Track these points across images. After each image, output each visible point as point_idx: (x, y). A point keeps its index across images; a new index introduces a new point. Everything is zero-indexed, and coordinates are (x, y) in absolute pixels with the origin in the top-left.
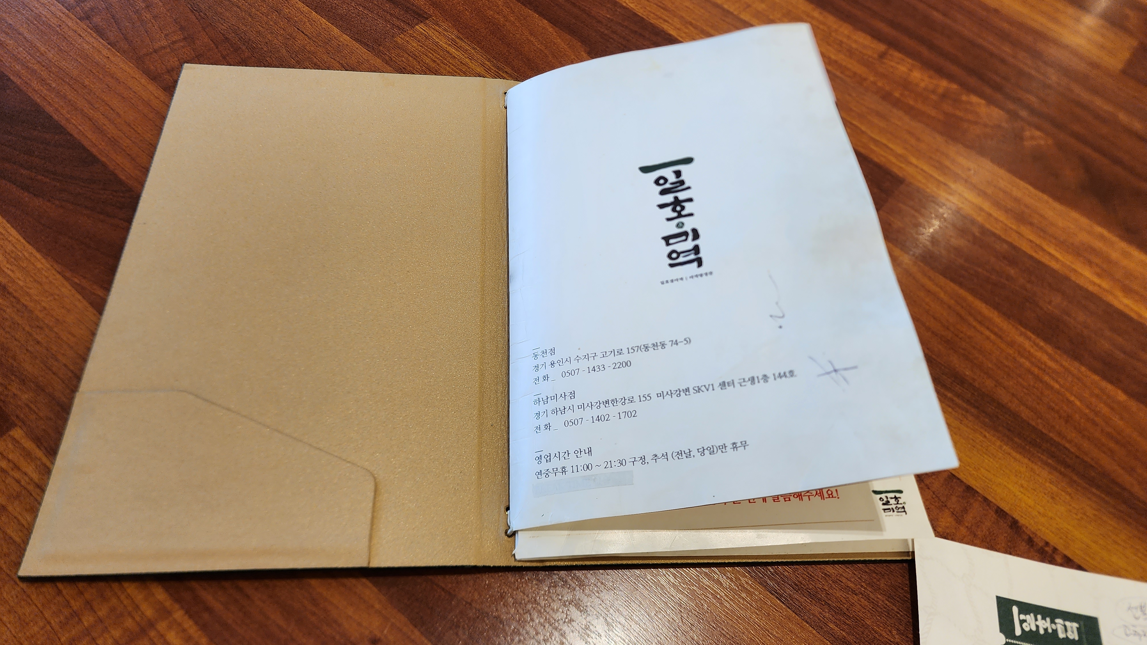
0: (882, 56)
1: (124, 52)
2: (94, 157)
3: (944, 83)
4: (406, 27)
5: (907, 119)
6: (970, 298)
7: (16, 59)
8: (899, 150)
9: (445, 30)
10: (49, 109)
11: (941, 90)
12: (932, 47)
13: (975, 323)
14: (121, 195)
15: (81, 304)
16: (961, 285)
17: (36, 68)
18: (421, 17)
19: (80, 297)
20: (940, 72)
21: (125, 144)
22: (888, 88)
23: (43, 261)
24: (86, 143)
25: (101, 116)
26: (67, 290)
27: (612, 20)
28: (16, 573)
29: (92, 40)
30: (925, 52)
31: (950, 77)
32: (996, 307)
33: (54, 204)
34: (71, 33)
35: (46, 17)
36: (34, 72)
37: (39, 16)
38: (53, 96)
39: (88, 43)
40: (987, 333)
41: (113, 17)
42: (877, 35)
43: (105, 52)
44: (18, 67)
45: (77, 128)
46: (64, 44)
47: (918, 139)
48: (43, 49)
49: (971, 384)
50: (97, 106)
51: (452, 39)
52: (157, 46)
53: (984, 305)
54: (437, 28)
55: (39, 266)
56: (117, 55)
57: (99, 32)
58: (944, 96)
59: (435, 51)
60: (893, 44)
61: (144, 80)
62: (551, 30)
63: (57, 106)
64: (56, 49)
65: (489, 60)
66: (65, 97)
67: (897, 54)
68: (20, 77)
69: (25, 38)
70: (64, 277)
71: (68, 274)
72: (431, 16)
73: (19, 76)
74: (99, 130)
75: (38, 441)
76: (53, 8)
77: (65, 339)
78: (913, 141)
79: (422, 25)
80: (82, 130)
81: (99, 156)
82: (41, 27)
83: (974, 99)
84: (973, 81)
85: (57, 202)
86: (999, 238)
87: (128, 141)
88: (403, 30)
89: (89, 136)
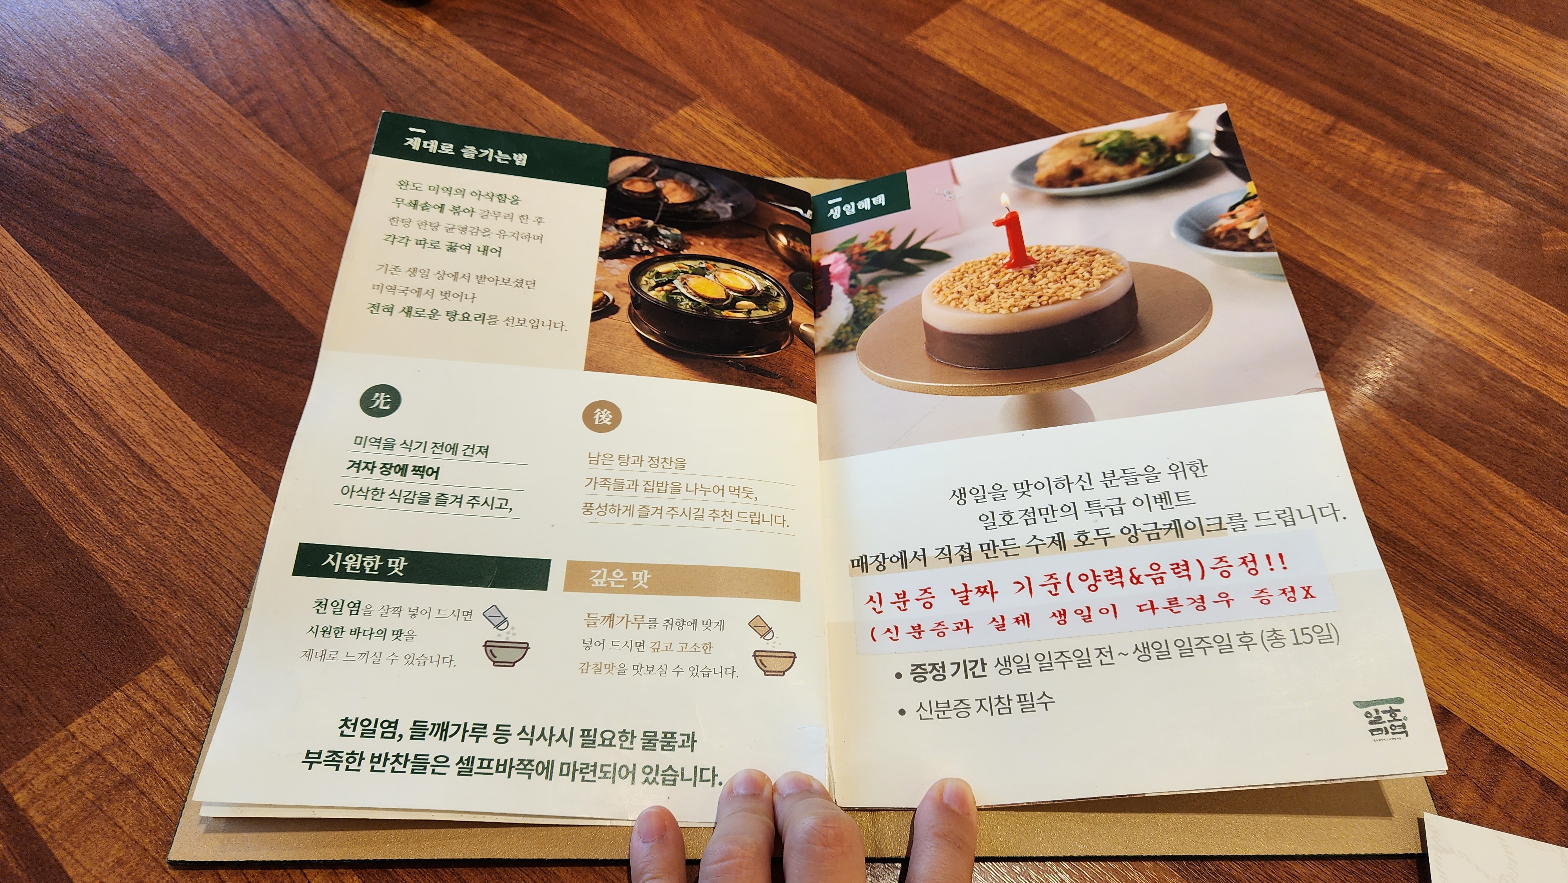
0: (1329, 130)
1: (301, 157)
2: (264, 293)
3: (1421, 167)
4: (667, 112)
5: (1370, 217)
6: (1482, 471)
7: (166, 170)
8: (1363, 262)
9: (719, 114)
10: (207, 233)
11: (1416, 177)
12: (1398, 117)
13: (1491, 507)
14: (301, 344)
15: (251, 489)
16: (1466, 451)
17: (190, 180)
18: (686, 98)
19: (249, 480)
20: (1414, 151)
21: (306, 278)
22: (1340, 175)
23: (201, 432)
24: (254, 277)
25: (274, 241)
26: (231, 470)
27: (945, 93)
28: (165, 856)
29: (260, 142)
30: (1391, 125)
31: (1430, 159)
32: (1521, 483)
33: (214, 356)
34: (233, 134)
35: (202, 114)
36: (187, 185)
37: (192, 113)
38: (211, 216)
39: (255, 145)
40: (1511, 521)
41: (288, 112)
42: (1319, 103)
43: (278, 157)
44: (167, 179)
45: (243, 257)
46: (225, 149)
47: (1390, 246)
48: (198, 155)
49: (1491, 595)
50: (268, 227)
51: (728, 127)
52: (344, 147)
53: (1502, 481)
54: (707, 112)
55: (195, 438)
56: (292, 161)
57: (270, 131)
58: (1422, 185)
59: (706, 143)
60: (1342, 114)
61: (328, 193)
62: (861, 109)
63: (216, 229)
64: (215, 155)
65: (779, 153)
66: (226, 217)
67: (1350, 128)
68: (170, 193)
69: (175, 142)
70: (228, 453)
71: (233, 451)
72: (699, 97)
73: (167, 189)
74: (271, 258)
75: (195, 675)
76: (210, 102)
77: (229, 536)
78: (1383, 249)
79: (687, 109)
80: (250, 259)
81: (272, 293)
82: (196, 127)
83: (1466, 188)
84: (1461, 163)
85: (218, 355)
86: (1517, 383)
87: (309, 273)
88: (662, 117)
89: (259, 268)
